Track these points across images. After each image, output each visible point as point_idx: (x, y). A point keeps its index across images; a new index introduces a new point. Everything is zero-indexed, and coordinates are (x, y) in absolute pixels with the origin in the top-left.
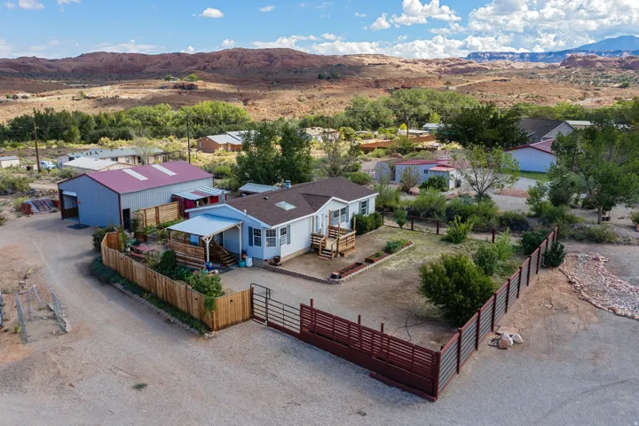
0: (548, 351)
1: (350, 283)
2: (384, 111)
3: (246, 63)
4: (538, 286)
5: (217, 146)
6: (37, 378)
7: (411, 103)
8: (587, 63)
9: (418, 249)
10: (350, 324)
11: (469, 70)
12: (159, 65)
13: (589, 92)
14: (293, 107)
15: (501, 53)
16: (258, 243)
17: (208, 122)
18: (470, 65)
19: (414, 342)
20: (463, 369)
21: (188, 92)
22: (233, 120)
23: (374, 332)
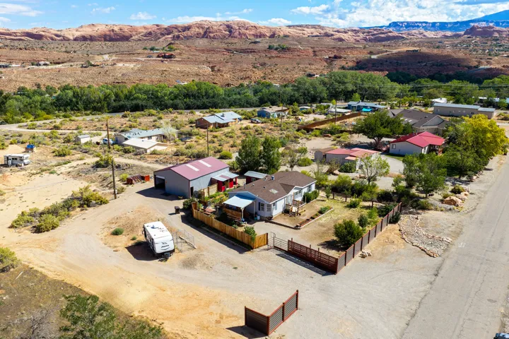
0: (380, 259)
1: (304, 229)
2: (320, 88)
3: (210, 32)
4: (386, 232)
5: (210, 124)
6: (198, 265)
7: (339, 83)
8: (486, 33)
9: (336, 211)
10: (307, 248)
11: (388, 38)
12: (142, 34)
13: (483, 61)
14: (250, 73)
15: (416, 22)
16: (263, 209)
17: (194, 96)
18: (390, 34)
19: (330, 255)
20: (347, 265)
21: (168, 60)
22: (212, 95)
23: (316, 251)
